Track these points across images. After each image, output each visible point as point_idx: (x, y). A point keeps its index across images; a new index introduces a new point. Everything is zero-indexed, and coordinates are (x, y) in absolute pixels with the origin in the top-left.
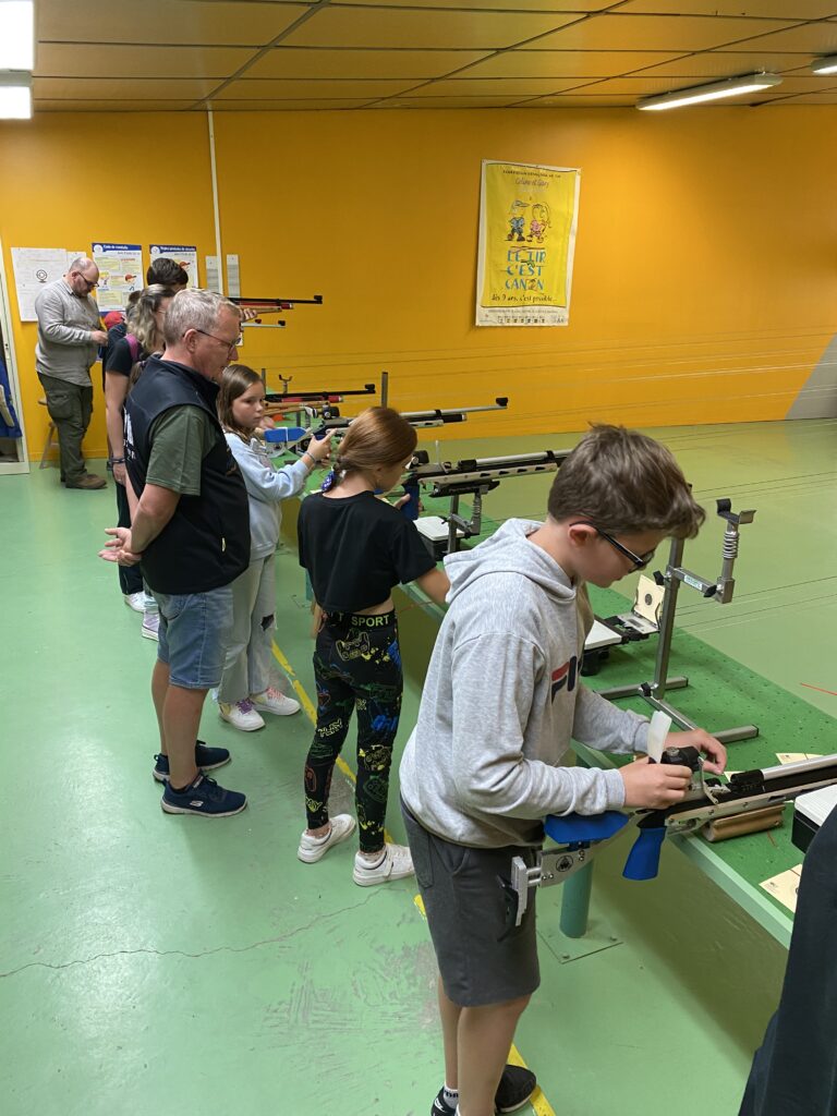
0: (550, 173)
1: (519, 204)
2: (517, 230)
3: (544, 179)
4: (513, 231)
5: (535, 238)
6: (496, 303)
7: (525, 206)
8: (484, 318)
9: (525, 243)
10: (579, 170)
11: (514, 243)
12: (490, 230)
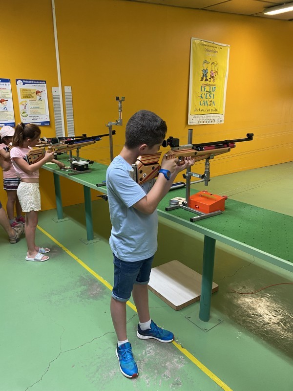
0: (218, 46)
1: (206, 62)
2: (205, 75)
3: (216, 49)
4: (203, 76)
5: (212, 80)
6: (196, 113)
7: (208, 63)
8: (191, 121)
9: (208, 82)
10: (229, 46)
11: (203, 82)
12: (194, 75)
